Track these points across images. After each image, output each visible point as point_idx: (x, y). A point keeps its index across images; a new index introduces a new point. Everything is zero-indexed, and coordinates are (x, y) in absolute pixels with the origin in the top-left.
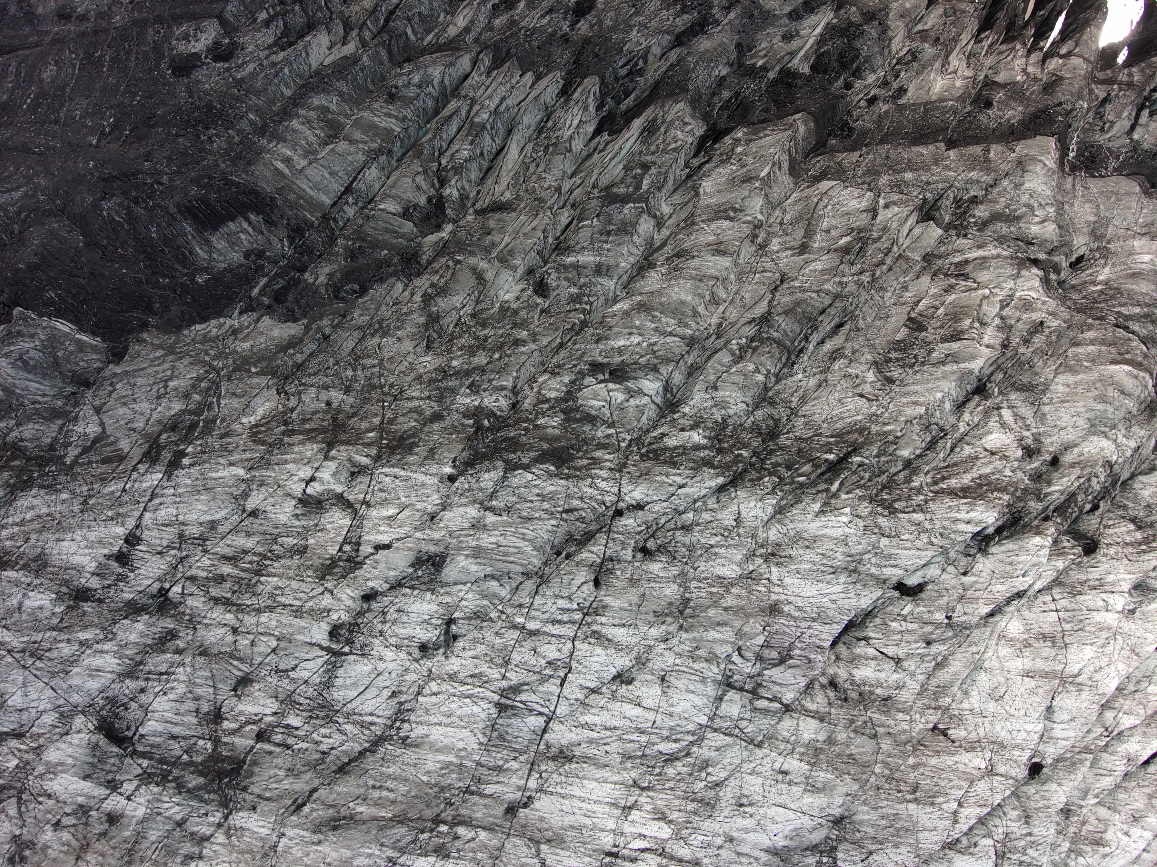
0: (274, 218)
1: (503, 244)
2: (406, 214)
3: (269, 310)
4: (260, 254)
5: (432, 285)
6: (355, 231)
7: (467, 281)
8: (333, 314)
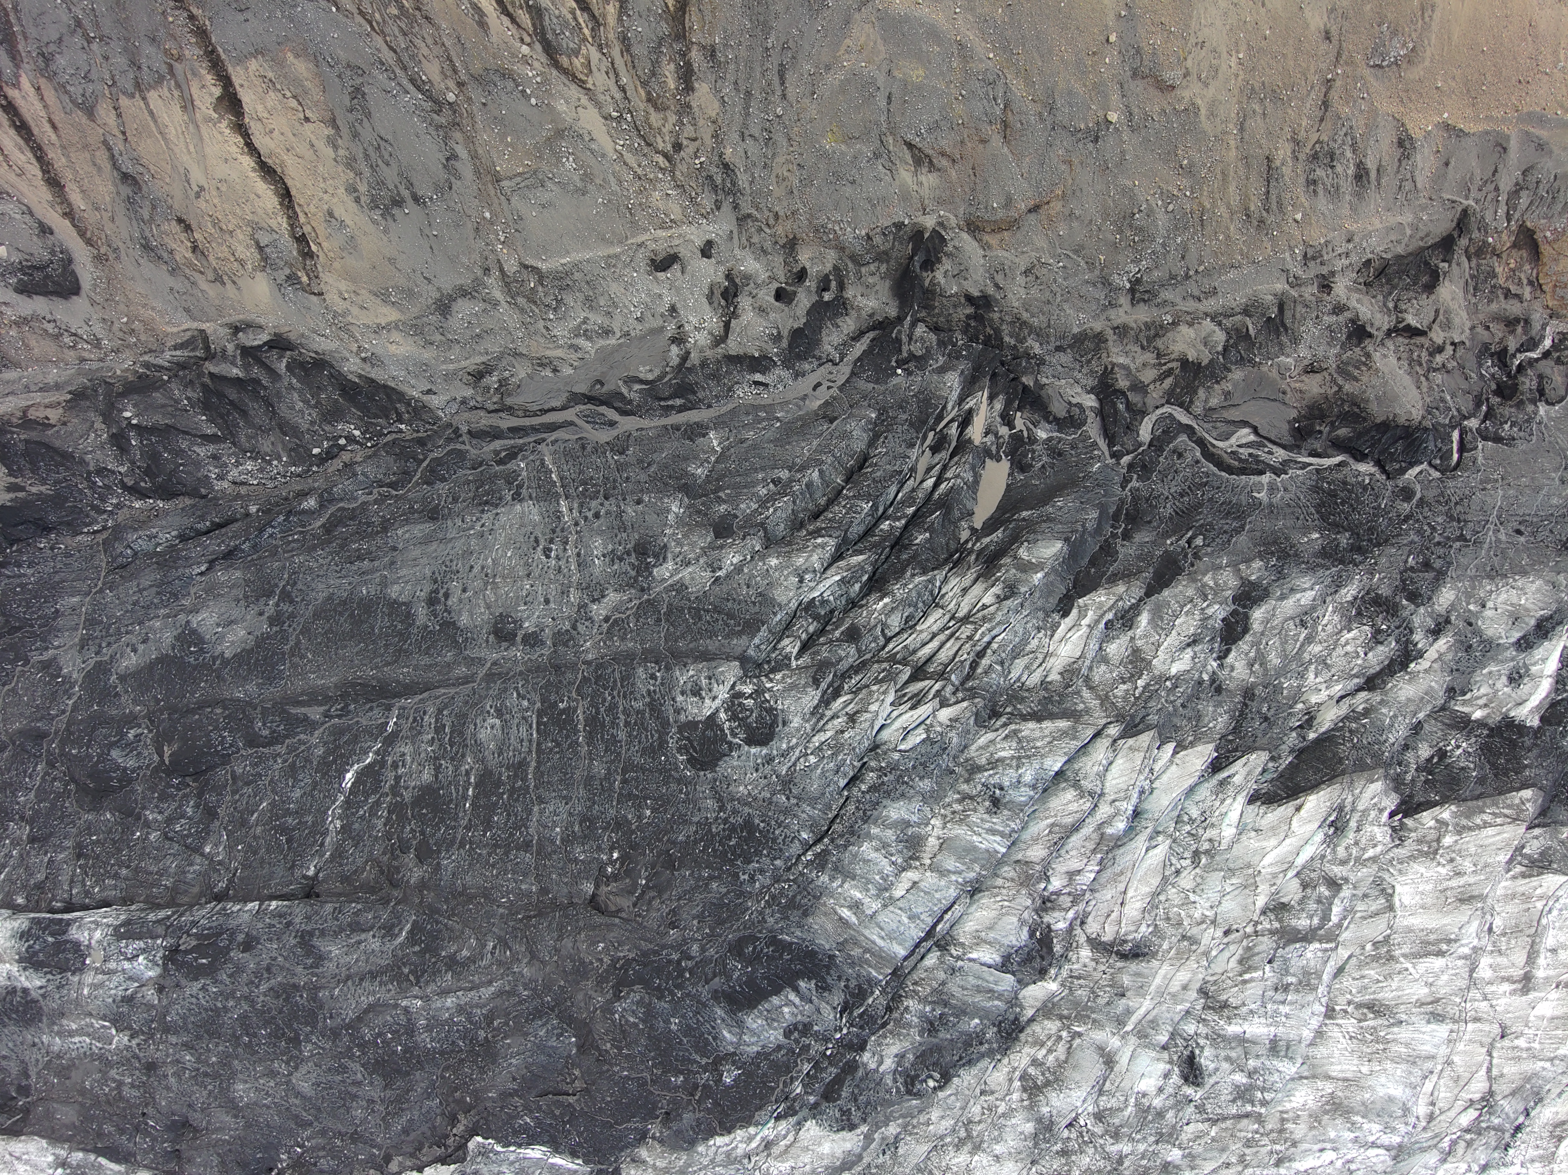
0: (829, 980)
1: (1142, 1011)
2: (1004, 966)
3: (815, 1111)
4: (805, 1029)
5: (1035, 1062)
6: (934, 991)
7: (1091, 1067)
8: (903, 1116)
